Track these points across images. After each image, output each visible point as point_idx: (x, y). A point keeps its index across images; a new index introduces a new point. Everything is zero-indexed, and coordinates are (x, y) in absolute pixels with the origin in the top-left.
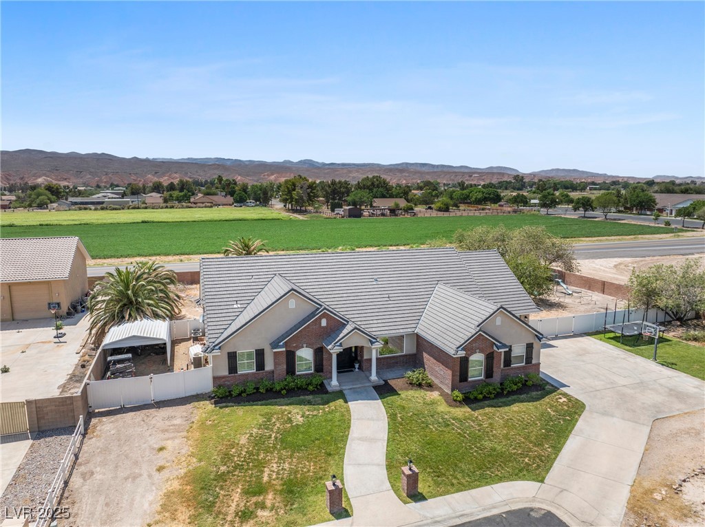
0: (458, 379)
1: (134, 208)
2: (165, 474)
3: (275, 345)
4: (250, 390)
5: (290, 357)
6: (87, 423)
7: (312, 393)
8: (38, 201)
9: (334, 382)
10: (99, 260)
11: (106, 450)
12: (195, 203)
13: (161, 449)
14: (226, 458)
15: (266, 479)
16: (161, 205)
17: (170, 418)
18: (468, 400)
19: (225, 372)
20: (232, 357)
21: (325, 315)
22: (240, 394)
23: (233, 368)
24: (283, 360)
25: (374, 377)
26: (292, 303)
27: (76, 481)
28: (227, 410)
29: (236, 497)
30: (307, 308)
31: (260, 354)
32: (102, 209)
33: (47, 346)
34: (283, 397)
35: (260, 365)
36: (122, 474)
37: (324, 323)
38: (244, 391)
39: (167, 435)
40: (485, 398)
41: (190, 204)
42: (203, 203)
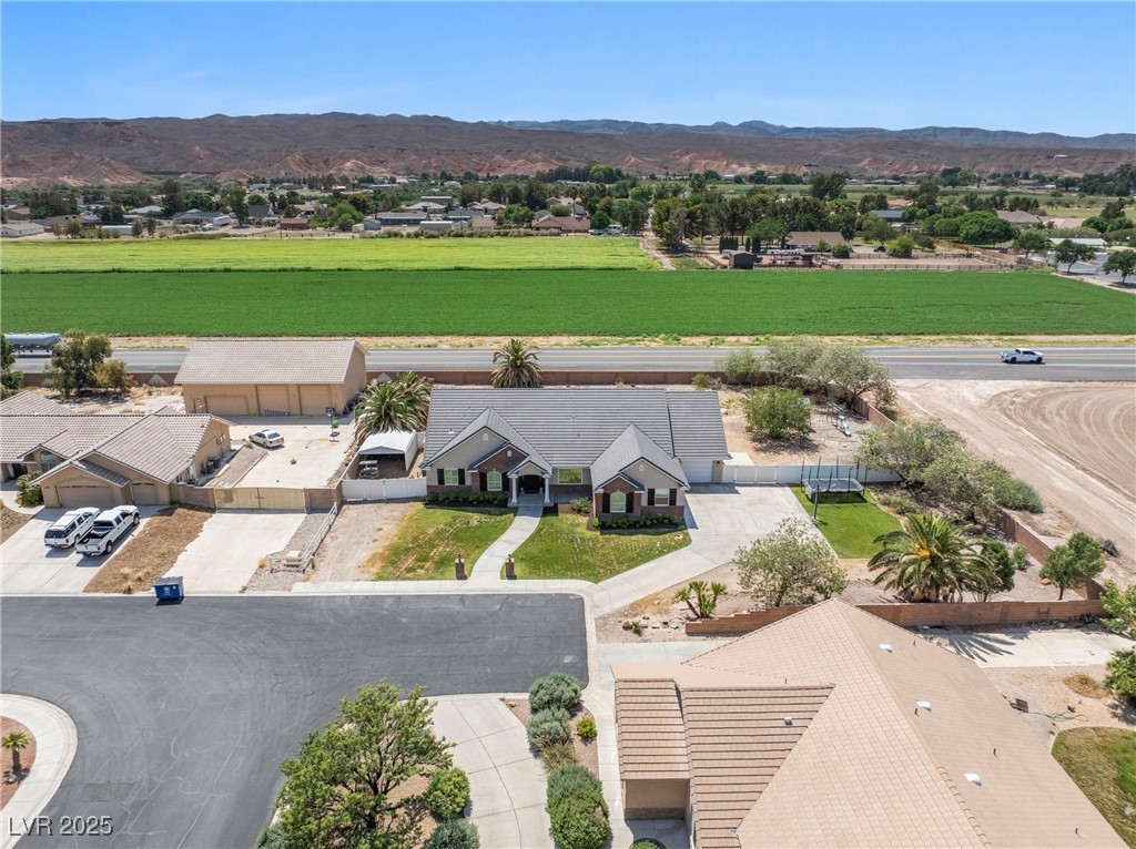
0: (601, 509)
1: (457, 236)
2: (377, 543)
3: (471, 468)
4: (452, 498)
5: (483, 477)
6: (339, 508)
7: (496, 506)
8: (340, 221)
9: (514, 500)
10: (389, 339)
11: (348, 526)
12: (538, 229)
13: (380, 530)
14: (416, 539)
15: (432, 554)
16: (493, 231)
17: (392, 511)
18: (604, 527)
19: (436, 484)
20: (441, 473)
21: (509, 448)
22: (444, 500)
23: (441, 481)
24: (478, 478)
25: (547, 500)
26: (486, 437)
27: (327, 540)
28: (431, 510)
29: (410, 561)
30: (497, 442)
31: (461, 473)
32: (417, 235)
33: (324, 443)
34: (473, 506)
35: (462, 481)
36: (353, 540)
37: (509, 454)
38: (447, 498)
39: (387, 521)
40: (619, 527)
41: (529, 230)
42: (547, 228)
